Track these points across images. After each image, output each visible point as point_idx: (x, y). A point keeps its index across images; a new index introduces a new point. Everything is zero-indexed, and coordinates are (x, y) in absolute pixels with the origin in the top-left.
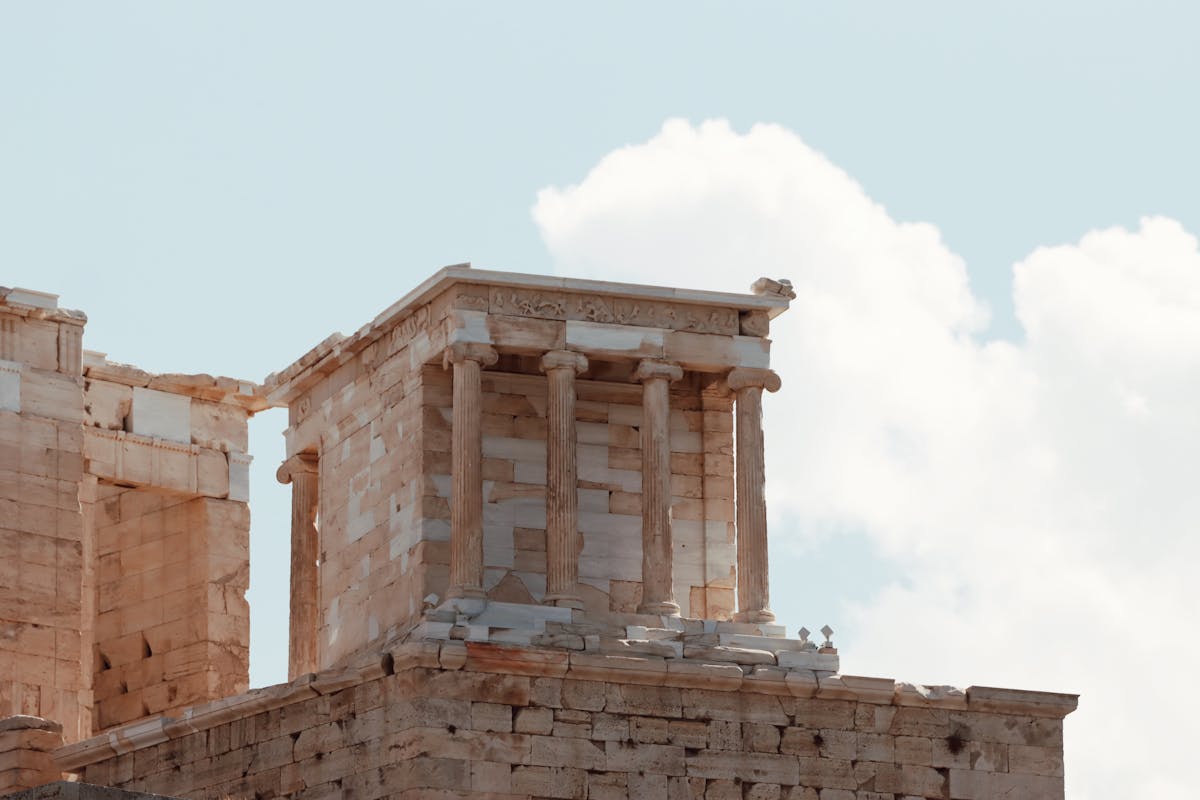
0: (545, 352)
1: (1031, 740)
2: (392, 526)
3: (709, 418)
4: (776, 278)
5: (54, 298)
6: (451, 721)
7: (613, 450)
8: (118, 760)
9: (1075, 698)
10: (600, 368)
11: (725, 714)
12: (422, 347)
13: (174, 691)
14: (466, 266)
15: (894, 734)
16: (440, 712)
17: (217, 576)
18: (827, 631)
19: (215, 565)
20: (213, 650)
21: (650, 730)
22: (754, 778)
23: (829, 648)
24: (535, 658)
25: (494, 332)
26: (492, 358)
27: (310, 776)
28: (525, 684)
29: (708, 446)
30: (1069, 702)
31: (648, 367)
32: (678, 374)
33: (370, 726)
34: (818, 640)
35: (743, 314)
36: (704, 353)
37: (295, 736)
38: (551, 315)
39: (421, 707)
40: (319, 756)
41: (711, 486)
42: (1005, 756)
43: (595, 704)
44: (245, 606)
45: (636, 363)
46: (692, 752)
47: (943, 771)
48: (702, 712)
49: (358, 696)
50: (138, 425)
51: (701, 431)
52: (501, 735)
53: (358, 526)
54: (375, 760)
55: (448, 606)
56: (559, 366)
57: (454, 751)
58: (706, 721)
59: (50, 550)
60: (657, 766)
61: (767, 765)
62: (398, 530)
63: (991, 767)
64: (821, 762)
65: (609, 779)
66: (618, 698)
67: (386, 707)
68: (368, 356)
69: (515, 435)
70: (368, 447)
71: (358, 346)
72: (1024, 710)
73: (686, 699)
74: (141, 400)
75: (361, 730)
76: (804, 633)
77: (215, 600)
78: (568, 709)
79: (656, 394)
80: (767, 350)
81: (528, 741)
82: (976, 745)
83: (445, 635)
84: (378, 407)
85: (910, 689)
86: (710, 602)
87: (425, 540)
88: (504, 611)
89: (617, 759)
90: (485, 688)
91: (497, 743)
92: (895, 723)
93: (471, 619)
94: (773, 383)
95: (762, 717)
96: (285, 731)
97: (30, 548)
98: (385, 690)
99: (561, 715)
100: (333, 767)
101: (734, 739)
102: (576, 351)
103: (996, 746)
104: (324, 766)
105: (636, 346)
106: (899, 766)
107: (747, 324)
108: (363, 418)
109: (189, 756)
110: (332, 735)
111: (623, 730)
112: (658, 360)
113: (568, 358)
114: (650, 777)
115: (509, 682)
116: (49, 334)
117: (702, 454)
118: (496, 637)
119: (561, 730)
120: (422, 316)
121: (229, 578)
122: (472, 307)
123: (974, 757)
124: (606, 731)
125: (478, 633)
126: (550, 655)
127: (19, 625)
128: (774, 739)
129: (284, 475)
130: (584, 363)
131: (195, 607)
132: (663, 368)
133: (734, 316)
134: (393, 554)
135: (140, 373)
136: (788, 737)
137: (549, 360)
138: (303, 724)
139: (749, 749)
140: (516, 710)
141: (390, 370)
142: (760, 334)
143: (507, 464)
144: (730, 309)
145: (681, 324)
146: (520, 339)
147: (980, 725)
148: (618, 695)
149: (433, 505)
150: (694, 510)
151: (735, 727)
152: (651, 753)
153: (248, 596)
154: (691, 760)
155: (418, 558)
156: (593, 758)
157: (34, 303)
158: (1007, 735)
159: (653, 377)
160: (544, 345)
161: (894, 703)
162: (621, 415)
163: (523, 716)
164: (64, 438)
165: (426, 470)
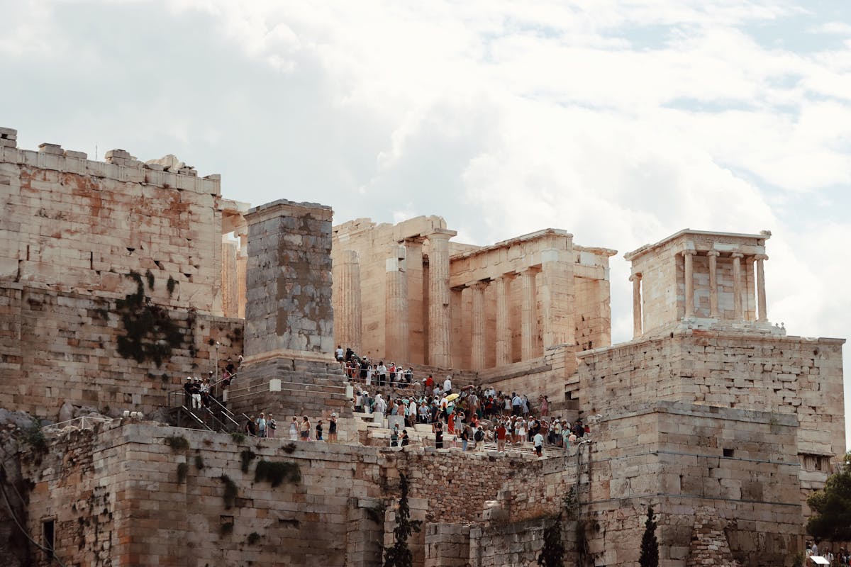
0: (708, 251)
1: (834, 351)
2: (667, 296)
3: (748, 267)
4: (767, 230)
5: (566, 231)
6: (689, 350)
7: (724, 275)
8: (594, 357)
9: (845, 340)
10: (722, 254)
11: (758, 346)
12: (675, 250)
13: (591, 330)
14: (688, 229)
15: (800, 350)
16: (687, 348)
17: (603, 300)
18: (783, 324)
19: (602, 297)
20: (602, 320)
21: (739, 351)
22: (765, 363)
23: (783, 328)
24: (710, 333)
25: (696, 246)
26: (695, 253)
27: (649, 363)
28: (707, 340)
29: (748, 274)
30: (844, 341)
31: (734, 255)
32: (742, 256)
33: (667, 351)
34: (780, 326)
35: (758, 240)
36: (749, 250)
37: (645, 353)
38: (710, 241)
39: (681, 347)
40: (652, 358)
41: (749, 285)
42: (828, 356)
43: (725, 345)
44: (609, 308)
45: (732, 253)
46: (750, 356)
47: (813, 360)
48: (752, 346)
49: (663, 343)
50: (582, 261)
51: (746, 270)
52: (702, 353)
53: (655, 295)
54: (668, 360)
55: (686, 319)
56: (712, 255)
57: (690, 358)
58: (753, 348)
59: (566, 297)
60: (741, 361)
61: (769, 359)
62: (669, 297)
63: (824, 358)
64: (782, 359)
65: (729, 364)
66: (731, 343)
67: (671, 346)
68: (657, 251)
69: (699, 272)
70: (657, 275)
71: (654, 248)
72: (832, 343)
73: (748, 343)
74: (583, 255)
75: (664, 352)
76: (777, 324)
77: (602, 307)
78: (718, 346)
79: (737, 262)
80: (765, 249)
81: (709, 355)
82: (820, 353)
83: (687, 327)
84: (661, 264)
85: (805, 339)
86: (749, 315)
87: (677, 301)
88: (701, 321)
89: (731, 359)
90: (697, 341)
91: (700, 356)
92: (800, 348)
93: (693, 323)
94: (767, 258)
95: (767, 347)
96: (642, 351)
97: (561, 297)
98: (671, 342)
99: (717, 348)
100: (656, 361)
101: (760, 353)
102: (717, 251)
103: (825, 353)
104: (654, 361)
105: (732, 249)
106: (801, 359)
107: (759, 243)
108: (656, 266)
109: (614, 356)
110: (656, 353)
111: (732, 351)
112: (737, 253)
113: (715, 253)
114: (740, 364)
115: (703, 339)
116: (564, 240)
117: (747, 276)
118: (700, 328)
119: (717, 352)
120: (675, 241)
121: (606, 300)
122: (690, 239)
123: (820, 356)
124: (729, 352)
125: (695, 327)
126: (714, 332)
127: (559, 317)
128: (770, 352)
129: (631, 279)
130: (718, 254)
131: (597, 308)
132: (739, 255)
133: (756, 241)
134: (667, 303)
135: (582, 248)
136: (774, 352)
137: (710, 253)
138: (647, 349)
139: (764, 355)
140: (705, 347)
141: (664, 255)
142: (763, 245)
143: (698, 280)
144: (755, 239)
145: (743, 243)
146: (702, 248)
147: (822, 348)
148: (731, 342)
149: (680, 292)
150: (745, 291)
151: (760, 350)
152: (739, 357)
153: (610, 305)
154: (750, 359)
155: (675, 305)
156: (725, 359)
157: (560, 233)
158: (828, 350)
159: (736, 257)
160: (708, 249)
161: (800, 342)
162: (726, 266)
163: (707, 348)
164: (569, 267)
165: (677, 282)
